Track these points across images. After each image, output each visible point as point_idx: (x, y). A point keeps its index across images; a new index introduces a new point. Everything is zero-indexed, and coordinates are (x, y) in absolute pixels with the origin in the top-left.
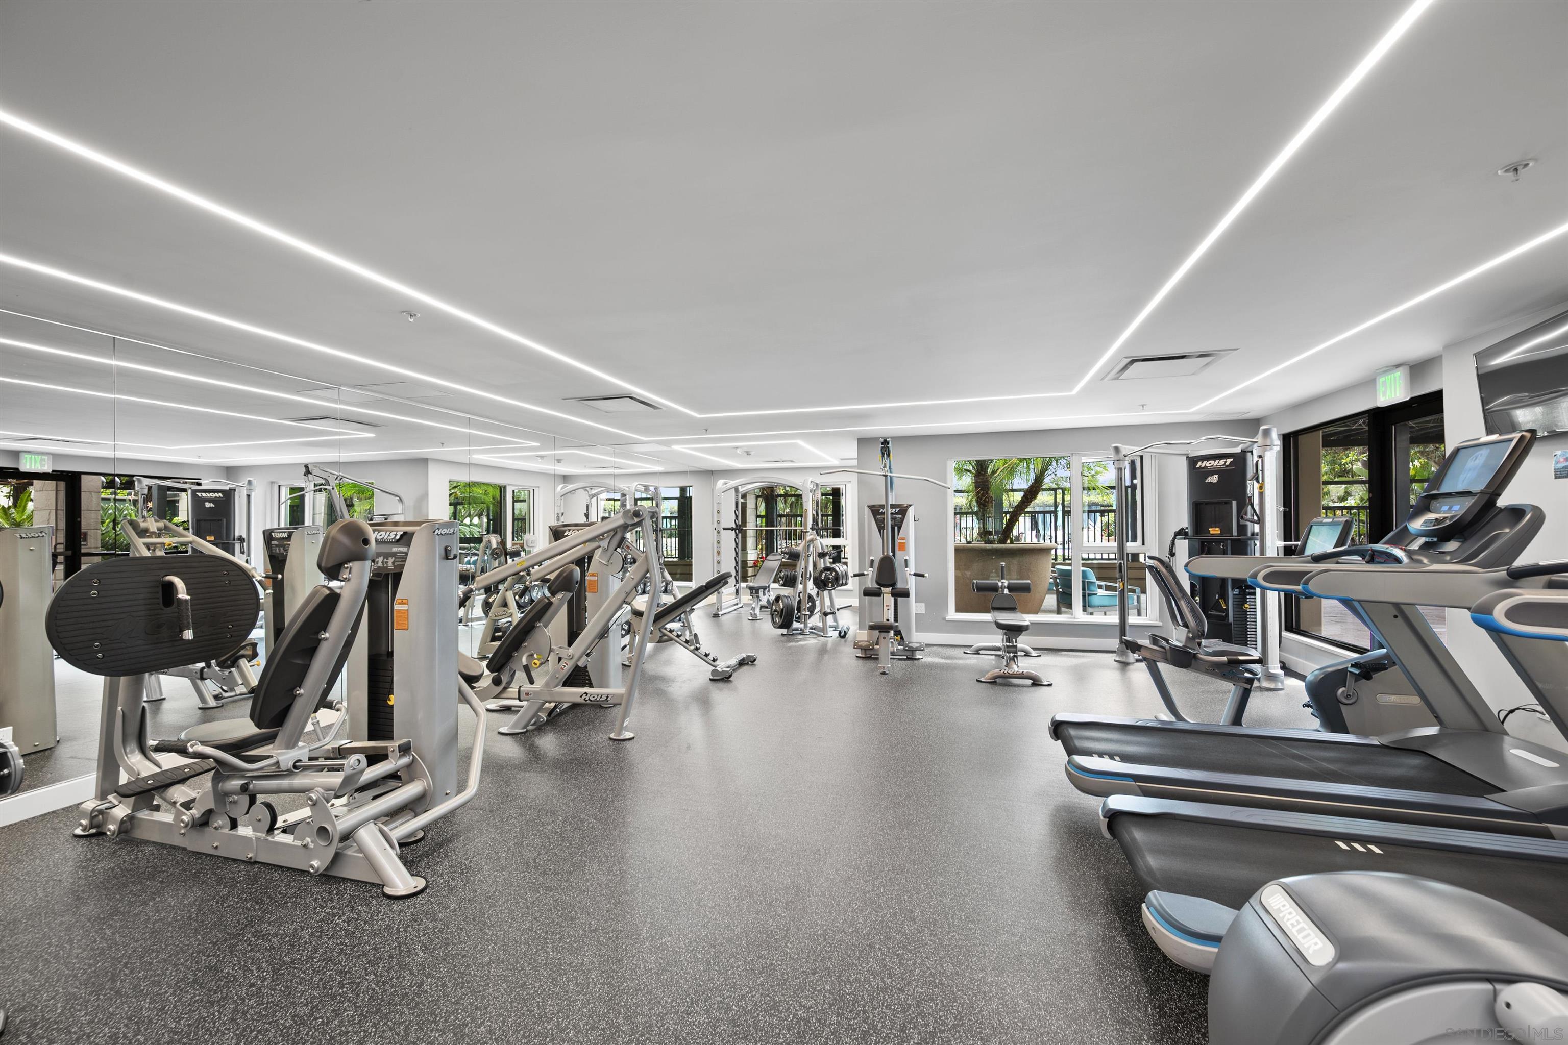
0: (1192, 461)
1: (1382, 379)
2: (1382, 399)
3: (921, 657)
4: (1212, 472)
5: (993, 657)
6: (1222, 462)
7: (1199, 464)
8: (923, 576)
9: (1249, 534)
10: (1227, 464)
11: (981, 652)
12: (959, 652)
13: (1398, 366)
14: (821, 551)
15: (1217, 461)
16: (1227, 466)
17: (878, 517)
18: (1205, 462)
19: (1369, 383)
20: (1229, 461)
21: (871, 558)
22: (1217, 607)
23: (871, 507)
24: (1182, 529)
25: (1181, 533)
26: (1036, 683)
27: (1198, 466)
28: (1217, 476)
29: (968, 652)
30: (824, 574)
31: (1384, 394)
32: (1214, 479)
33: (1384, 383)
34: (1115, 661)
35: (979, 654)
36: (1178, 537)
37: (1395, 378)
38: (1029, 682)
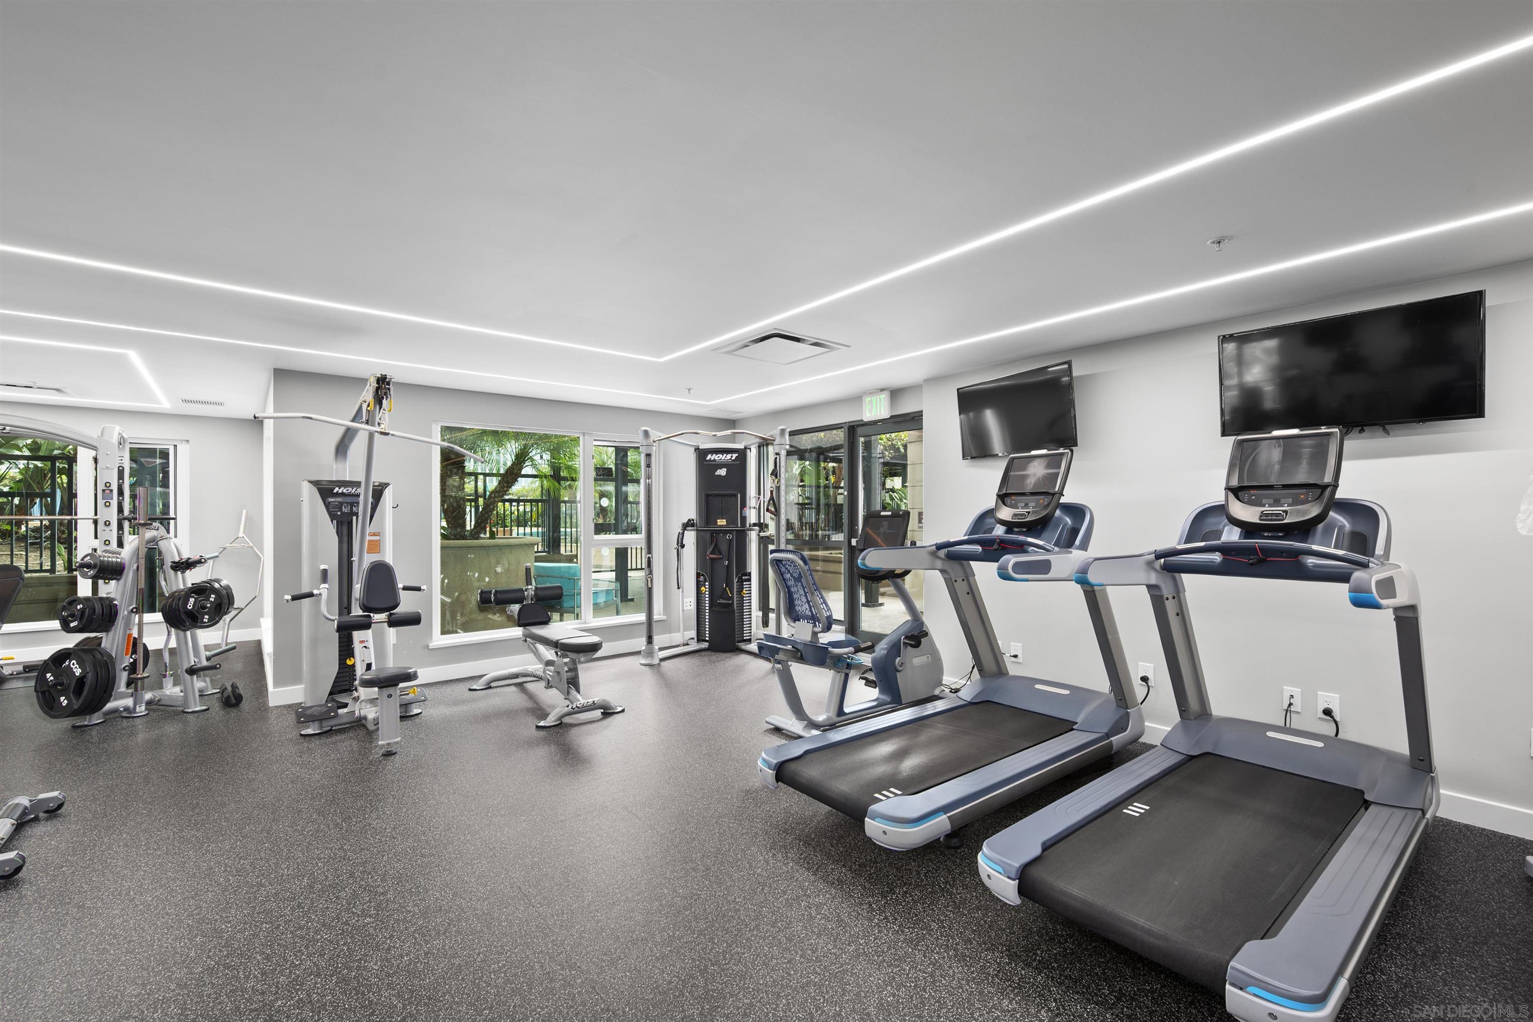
0: (701, 454)
1: (868, 399)
2: (868, 415)
3: (419, 711)
4: (721, 466)
5: (513, 688)
6: (729, 456)
7: (709, 457)
8: (418, 589)
9: (748, 526)
10: (733, 458)
11: (493, 685)
12: (461, 690)
13: (882, 390)
14: (177, 559)
15: (725, 455)
16: (733, 461)
17: (330, 500)
18: (714, 455)
19: (856, 399)
20: (735, 456)
21: (323, 567)
22: (724, 595)
23: (315, 483)
24: (689, 520)
25: (688, 525)
26: (608, 712)
27: (708, 458)
28: (725, 470)
29: (474, 687)
30: (192, 600)
31: (871, 411)
32: (722, 472)
33: (871, 402)
34: (642, 664)
35: (490, 688)
36: (688, 528)
37: (880, 399)
38: (598, 713)
